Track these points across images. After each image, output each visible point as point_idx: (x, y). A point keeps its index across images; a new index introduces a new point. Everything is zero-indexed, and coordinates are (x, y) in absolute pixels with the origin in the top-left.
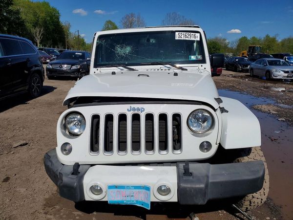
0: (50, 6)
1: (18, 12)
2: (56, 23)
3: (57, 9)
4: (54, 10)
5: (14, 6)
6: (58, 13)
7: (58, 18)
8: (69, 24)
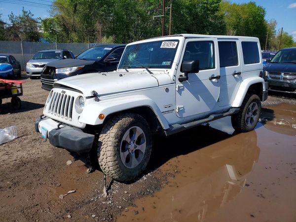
0: (255, 6)
1: (222, 17)
2: (259, 23)
3: (263, 7)
4: (260, 9)
5: (219, 12)
6: (264, 12)
7: (262, 17)
8: (275, 22)
